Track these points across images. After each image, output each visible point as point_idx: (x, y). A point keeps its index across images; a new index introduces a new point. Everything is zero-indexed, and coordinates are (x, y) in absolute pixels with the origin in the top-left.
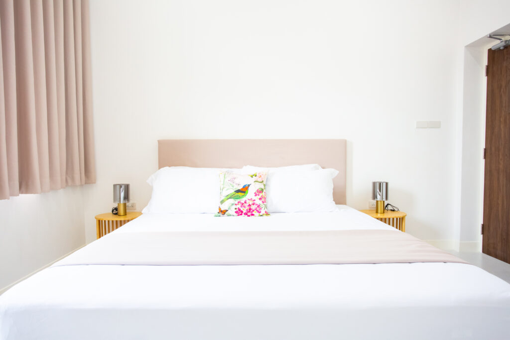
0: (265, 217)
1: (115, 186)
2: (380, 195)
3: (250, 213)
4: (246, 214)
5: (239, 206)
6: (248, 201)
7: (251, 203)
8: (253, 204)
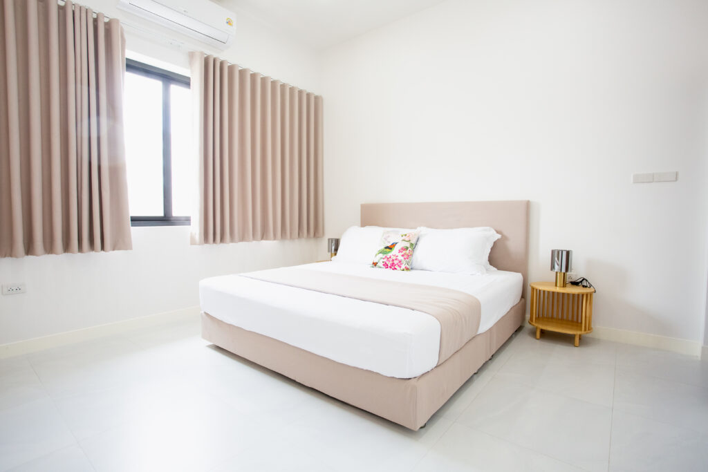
0: (405, 272)
1: (329, 239)
2: (558, 265)
3: (393, 267)
4: (391, 267)
5: (385, 260)
6: (392, 257)
7: (394, 258)
8: (396, 259)
